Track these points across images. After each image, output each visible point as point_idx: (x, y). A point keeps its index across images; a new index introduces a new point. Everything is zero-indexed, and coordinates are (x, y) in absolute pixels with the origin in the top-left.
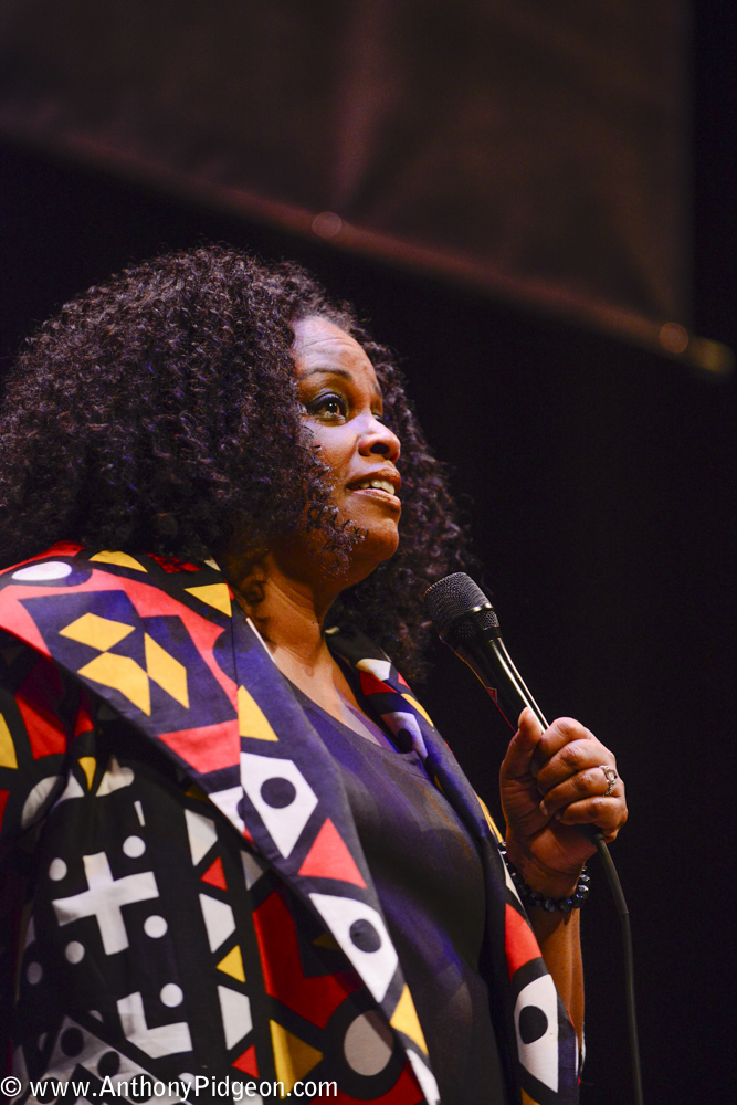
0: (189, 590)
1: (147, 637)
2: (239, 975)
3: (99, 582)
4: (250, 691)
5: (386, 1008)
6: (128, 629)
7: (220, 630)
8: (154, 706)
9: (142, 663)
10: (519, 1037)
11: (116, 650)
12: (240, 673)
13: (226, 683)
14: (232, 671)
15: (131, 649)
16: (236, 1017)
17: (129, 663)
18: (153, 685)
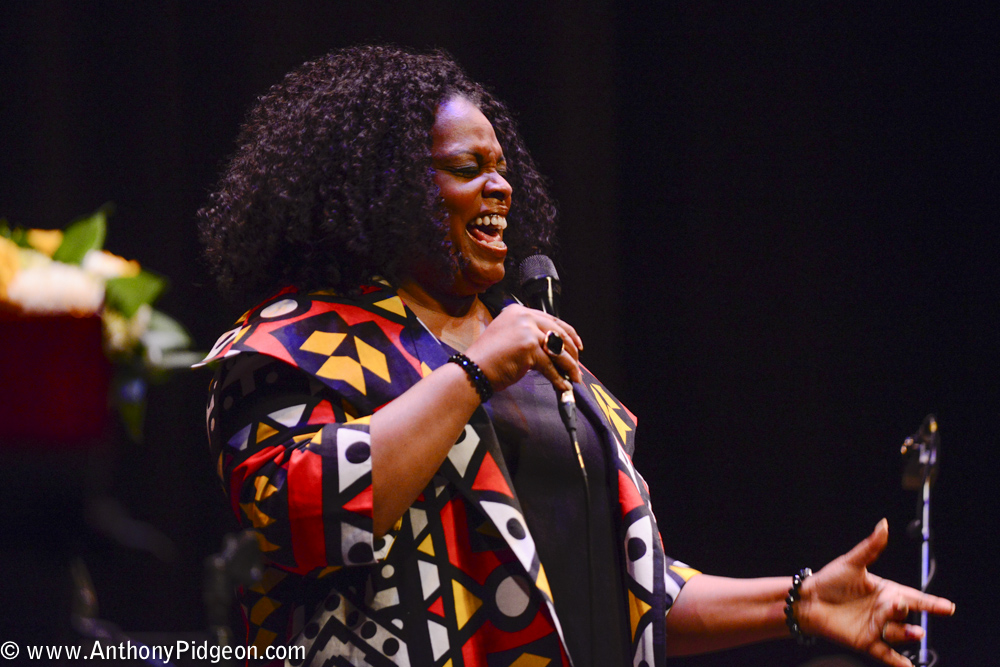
0: (377, 304)
1: (356, 339)
2: (431, 552)
3: (317, 309)
4: (428, 365)
5: (532, 574)
6: (341, 337)
7: (402, 327)
8: (368, 387)
9: (356, 358)
10: (627, 556)
11: (338, 352)
12: (420, 354)
13: (414, 362)
14: (414, 352)
15: (347, 350)
16: (430, 578)
17: (347, 360)
18: (365, 371)
